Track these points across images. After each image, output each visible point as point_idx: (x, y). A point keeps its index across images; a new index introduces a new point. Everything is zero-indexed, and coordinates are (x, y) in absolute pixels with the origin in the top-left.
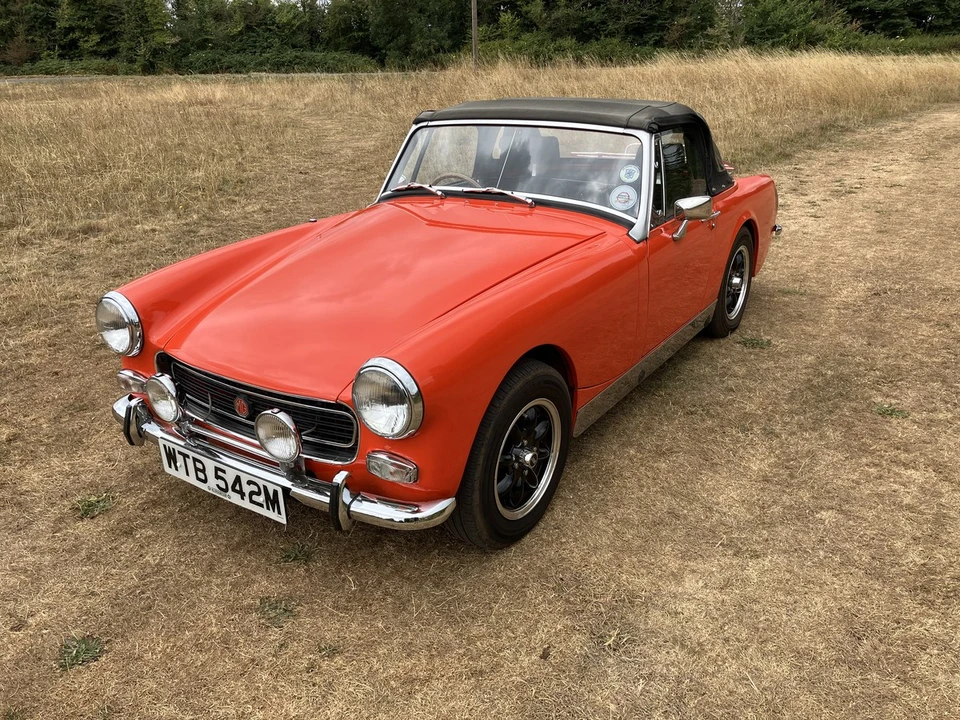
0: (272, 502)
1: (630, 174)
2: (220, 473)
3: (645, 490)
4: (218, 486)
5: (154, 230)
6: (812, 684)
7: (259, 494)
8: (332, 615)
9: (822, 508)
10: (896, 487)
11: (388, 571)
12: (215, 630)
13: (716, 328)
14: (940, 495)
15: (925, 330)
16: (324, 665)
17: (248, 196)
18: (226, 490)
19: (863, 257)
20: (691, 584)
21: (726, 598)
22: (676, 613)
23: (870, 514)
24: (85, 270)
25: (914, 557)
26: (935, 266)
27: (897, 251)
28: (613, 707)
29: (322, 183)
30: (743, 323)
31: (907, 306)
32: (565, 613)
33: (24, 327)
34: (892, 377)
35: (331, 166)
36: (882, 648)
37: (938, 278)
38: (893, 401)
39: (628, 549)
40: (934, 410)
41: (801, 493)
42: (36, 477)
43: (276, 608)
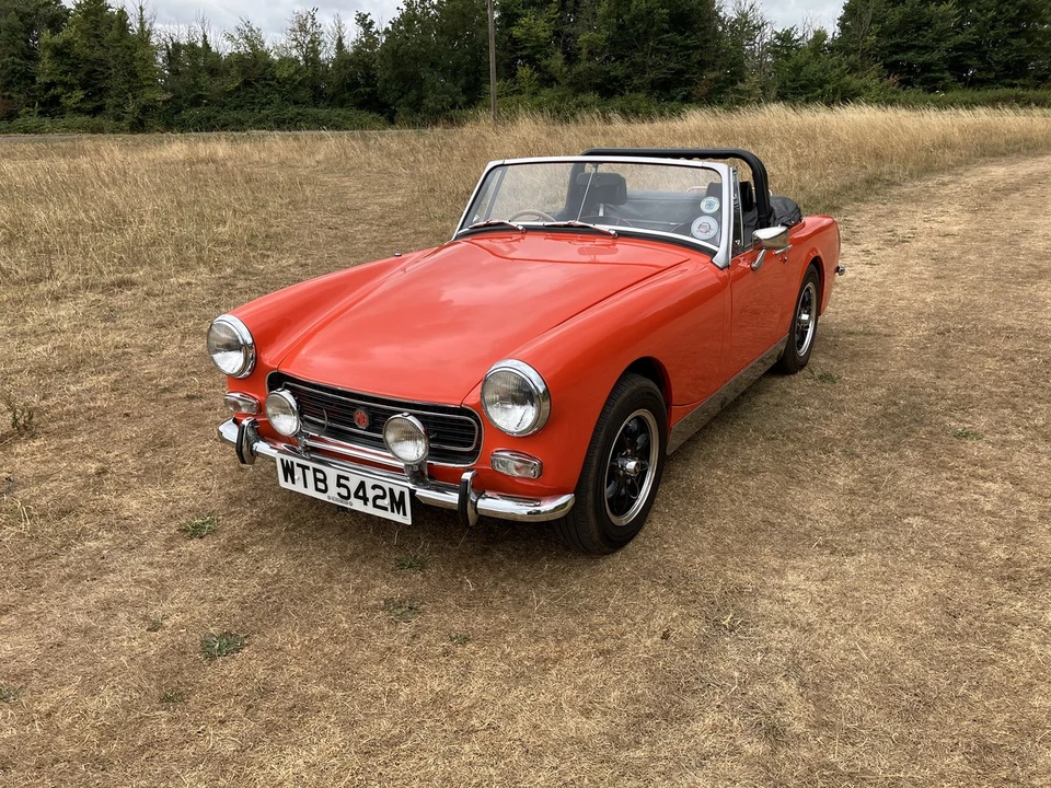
0: (398, 504)
1: (710, 205)
2: (342, 481)
3: (737, 504)
4: (339, 494)
5: (189, 284)
6: (915, 651)
7: (384, 497)
8: (456, 611)
9: (908, 515)
10: (976, 496)
11: (501, 575)
12: (346, 626)
13: (787, 364)
14: (1018, 503)
15: (991, 364)
16: (459, 650)
17: (281, 251)
18: (348, 497)
19: (923, 301)
20: (792, 578)
21: (828, 587)
22: (783, 600)
23: (955, 519)
24: (127, 322)
25: (1000, 553)
26: (995, 308)
27: (956, 295)
28: (736, 674)
29: (355, 238)
30: (811, 360)
31: (971, 343)
32: (678, 603)
33: (81, 374)
34: (963, 405)
35: (360, 221)
36: (977, 624)
37: (999, 318)
38: (966, 426)
39: (729, 551)
40: (1007, 432)
41: (887, 503)
42: (135, 504)
43: (401, 607)
